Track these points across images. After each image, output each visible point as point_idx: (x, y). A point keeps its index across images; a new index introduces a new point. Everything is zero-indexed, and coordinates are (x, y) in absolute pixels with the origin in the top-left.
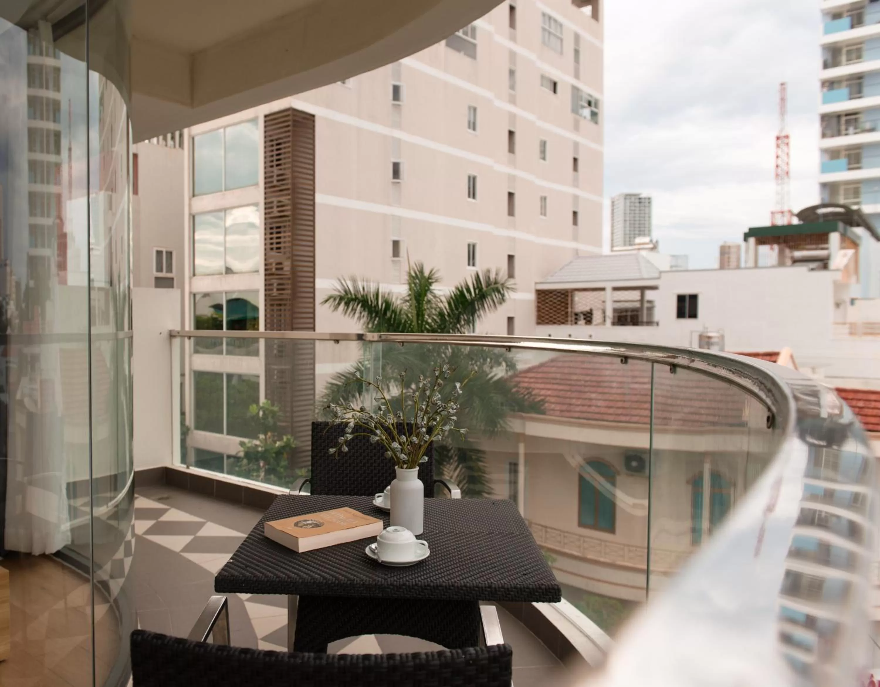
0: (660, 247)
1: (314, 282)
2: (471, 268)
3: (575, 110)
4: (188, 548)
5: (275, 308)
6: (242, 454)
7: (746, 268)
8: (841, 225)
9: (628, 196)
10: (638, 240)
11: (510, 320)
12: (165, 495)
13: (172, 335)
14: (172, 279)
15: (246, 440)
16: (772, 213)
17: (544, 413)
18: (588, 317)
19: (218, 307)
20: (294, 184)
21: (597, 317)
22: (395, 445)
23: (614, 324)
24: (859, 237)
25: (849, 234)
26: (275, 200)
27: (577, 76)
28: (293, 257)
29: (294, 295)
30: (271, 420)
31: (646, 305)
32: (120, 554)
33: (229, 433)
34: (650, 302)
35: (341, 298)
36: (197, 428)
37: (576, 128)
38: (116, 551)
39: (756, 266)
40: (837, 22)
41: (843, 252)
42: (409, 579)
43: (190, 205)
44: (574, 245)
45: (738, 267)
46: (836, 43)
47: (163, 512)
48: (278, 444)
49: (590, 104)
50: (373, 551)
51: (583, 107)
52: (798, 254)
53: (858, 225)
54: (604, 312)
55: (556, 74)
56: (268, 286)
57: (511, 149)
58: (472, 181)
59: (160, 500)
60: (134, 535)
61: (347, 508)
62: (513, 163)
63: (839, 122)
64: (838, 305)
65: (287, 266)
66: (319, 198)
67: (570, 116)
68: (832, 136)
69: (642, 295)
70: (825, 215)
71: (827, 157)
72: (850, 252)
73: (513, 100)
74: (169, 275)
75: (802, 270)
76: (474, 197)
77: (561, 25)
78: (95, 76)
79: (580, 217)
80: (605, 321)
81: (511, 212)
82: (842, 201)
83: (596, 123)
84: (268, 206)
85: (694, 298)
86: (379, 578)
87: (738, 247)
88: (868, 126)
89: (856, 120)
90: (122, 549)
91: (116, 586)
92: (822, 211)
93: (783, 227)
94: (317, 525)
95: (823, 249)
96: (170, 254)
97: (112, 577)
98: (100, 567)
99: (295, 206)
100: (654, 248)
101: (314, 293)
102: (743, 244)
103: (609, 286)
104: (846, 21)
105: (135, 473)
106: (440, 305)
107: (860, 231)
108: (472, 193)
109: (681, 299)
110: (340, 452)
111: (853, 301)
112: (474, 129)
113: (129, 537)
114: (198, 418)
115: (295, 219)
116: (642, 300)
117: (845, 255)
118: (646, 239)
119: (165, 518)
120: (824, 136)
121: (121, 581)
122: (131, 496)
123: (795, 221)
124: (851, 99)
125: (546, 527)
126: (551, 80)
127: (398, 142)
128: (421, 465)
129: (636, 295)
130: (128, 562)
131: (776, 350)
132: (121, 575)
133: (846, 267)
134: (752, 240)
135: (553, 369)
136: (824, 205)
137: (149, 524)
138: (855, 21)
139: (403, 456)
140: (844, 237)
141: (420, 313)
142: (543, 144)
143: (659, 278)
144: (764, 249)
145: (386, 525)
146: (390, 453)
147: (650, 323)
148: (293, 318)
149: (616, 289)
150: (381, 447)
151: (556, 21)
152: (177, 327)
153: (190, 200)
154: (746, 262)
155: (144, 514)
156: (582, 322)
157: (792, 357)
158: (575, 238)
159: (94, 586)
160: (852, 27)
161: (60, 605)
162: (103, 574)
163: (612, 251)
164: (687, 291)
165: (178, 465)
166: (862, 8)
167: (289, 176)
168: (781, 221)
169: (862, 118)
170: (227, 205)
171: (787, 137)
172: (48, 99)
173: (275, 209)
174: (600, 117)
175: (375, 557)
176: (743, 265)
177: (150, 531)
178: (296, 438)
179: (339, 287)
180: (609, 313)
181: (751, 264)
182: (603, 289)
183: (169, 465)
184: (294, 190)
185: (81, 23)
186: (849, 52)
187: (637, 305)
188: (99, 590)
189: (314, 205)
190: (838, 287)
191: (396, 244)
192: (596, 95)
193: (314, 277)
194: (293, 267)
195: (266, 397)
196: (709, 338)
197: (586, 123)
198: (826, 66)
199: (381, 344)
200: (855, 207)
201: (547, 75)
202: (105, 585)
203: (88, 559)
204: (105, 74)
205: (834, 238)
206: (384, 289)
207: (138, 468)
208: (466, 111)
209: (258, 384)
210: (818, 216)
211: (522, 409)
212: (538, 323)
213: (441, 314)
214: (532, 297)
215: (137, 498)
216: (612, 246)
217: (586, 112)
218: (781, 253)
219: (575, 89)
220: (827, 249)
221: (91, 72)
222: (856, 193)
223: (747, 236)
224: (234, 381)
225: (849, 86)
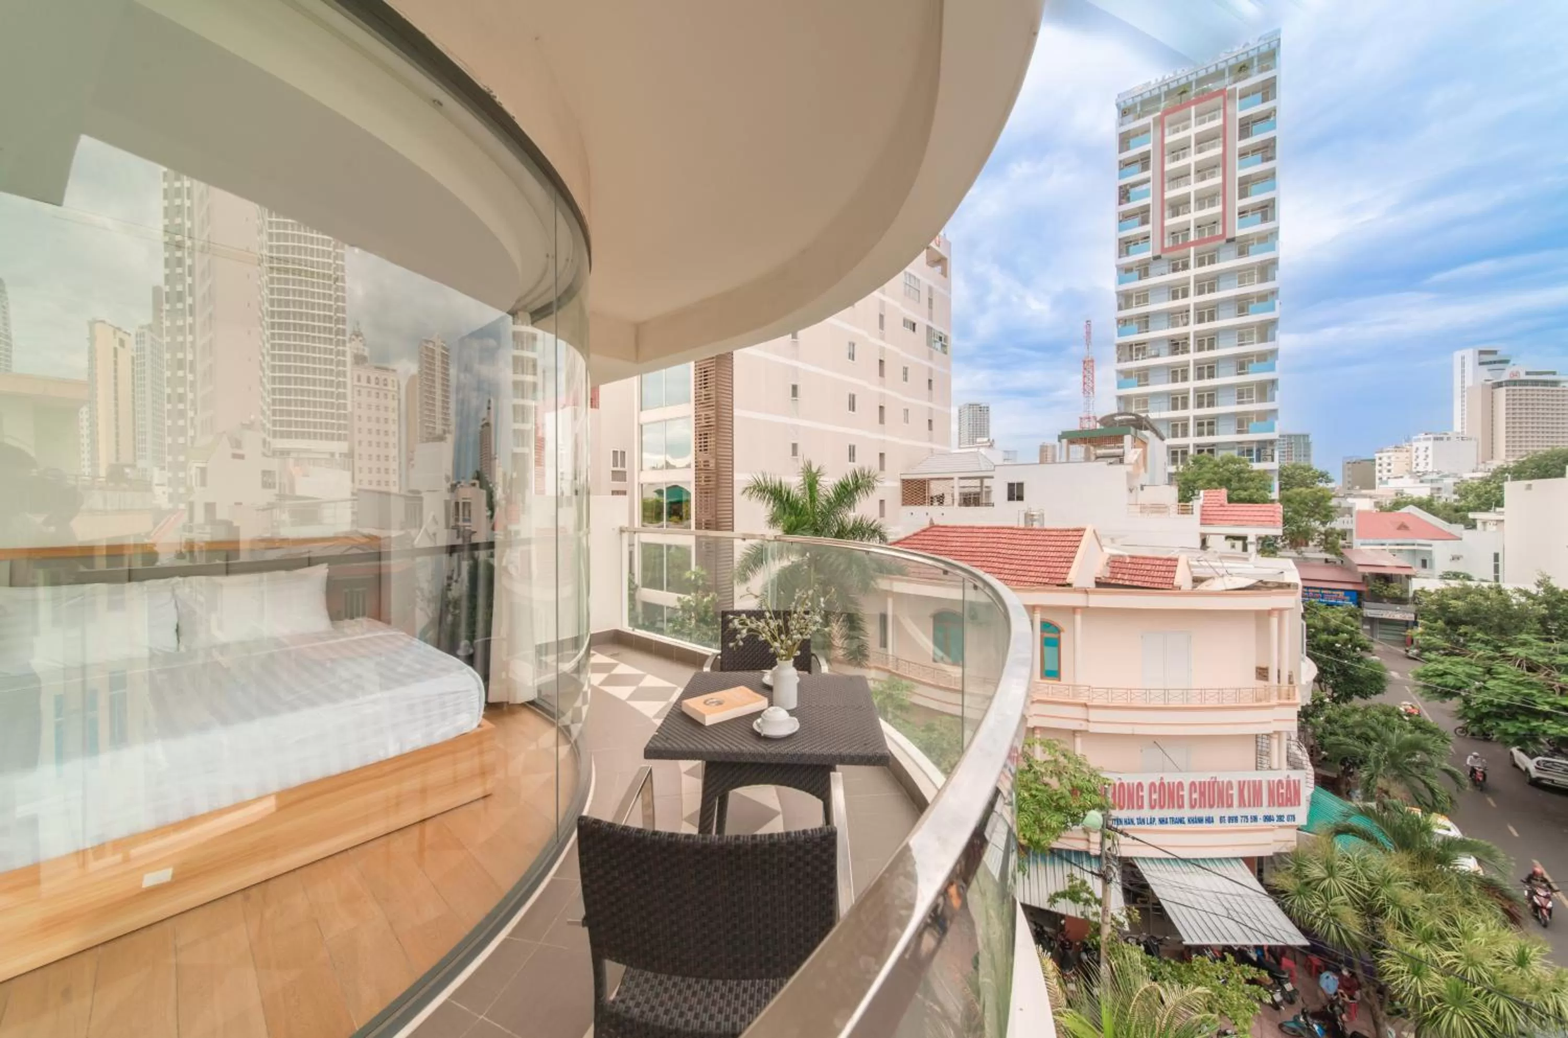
0: (995, 445)
1: (732, 476)
2: (851, 463)
3: (929, 344)
4: (633, 697)
5: (703, 495)
6: (679, 607)
7: (1060, 463)
8: (1132, 429)
9: (971, 406)
10: (979, 440)
11: (882, 502)
12: (616, 652)
13: (622, 531)
14: (625, 472)
15: (681, 596)
16: (1081, 419)
17: (906, 575)
18: (941, 499)
19: (660, 492)
20: (717, 402)
21: (948, 499)
22: (777, 644)
23: (960, 505)
24: (1147, 438)
25: (1139, 435)
26: (703, 414)
27: (931, 318)
28: (717, 457)
29: (718, 486)
30: (700, 582)
31: (984, 489)
32: (578, 703)
33: (668, 590)
34: (987, 487)
35: (754, 488)
36: (643, 586)
37: (931, 357)
38: (575, 700)
39: (1068, 462)
40: (1129, 275)
41: (1134, 450)
42: (784, 749)
43: (638, 417)
44: (929, 445)
45: (1054, 462)
46: (1127, 290)
47: (614, 666)
48: (705, 600)
49: (940, 339)
50: (758, 725)
51: (935, 342)
52: (1100, 452)
53: (1146, 429)
54: (953, 496)
55: (913, 317)
56: (697, 478)
57: (882, 374)
58: (852, 399)
59: (612, 656)
60: (590, 686)
61: (742, 687)
62: (882, 384)
63: (1131, 349)
64: (1131, 490)
65: (712, 465)
66: (737, 412)
67: (926, 348)
68: (1126, 361)
69: (982, 483)
70: (1121, 421)
71: (1122, 377)
72: (1140, 450)
73: (882, 338)
74: (622, 469)
75: (1103, 464)
76: (853, 410)
77: (919, 281)
78: (562, 344)
79: (934, 424)
80: (953, 503)
81: (882, 421)
82: (1134, 410)
83: (945, 353)
84: (698, 417)
85: (1021, 485)
86: (761, 748)
87: (1054, 447)
88: (1153, 353)
89: (1144, 348)
90: (580, 699)
91: (575, 729)
92: (1118, 418)
93: (1090, 431)
94: (720, 703)
95: (1119, 447)
96: (623, 453)
97: (573, 722)
98: (564, 714)
99: (717, 417)
100: (991, 446)
101: (732, 483)
102: (1057, 444)
103: (956, 476)
104: (1136, 274)
105: (592, 635)
106: (827, 493)
107: (1147, 433)
108: (852, 407)
109: (1011, 486)
110: (737, 645)
111: (1142, 488)
112: (853, 359)
113: (586, 688)
114: (644, 577)
115: (718, 428)
116: (981, 486)
117: (1136, 453)
118: (985, 439)
119: (617, 671)
120: (1119, 360)
121: (580, 725)
122: (588, 654)
123: (1098, 426)
124: (1139, 333)
125: (909, 662)
126: (911, 322)
127: (796, 370)
128: (796, 658)
129: (977, 483)
130: (585, 709)
131: (1082, 526)
132: (580, 720)
133: (1137, 461)
134: (1064, 441)
135: (916, 542)
136: (1120, 414)
137: (602, 676)
138: (1142, 274)
139: (782, 652)
140: (1135, 438)
141: (813, 500)
142: (906, 369)
143: (994, 470)
144: (1073, 447)
145: (771, 704)
146: (772, 650)
147: (988, 504)
148: (716, 503)
149: (961, 478)
150: (766, 644)
151: (915, 278)
152: (625, 524)
153: (638, 414)
154: (1060, 458)
155: (599, 668)
156: (936, 503)
157: (1094, 532)
158: (931, 440)
159: (559, 729)
160: (1140, 278)
161: (533, 747)
162: (566, 720)
163: (960, 448)
164: (1015, 480)
165: (626, 628)
166: (1148, 264)
167: (713, 396)
168: (1089, 425)
169: (1148, 347)
170: (667, 417)
171: (1092, 361)
172: (528, 357)
173: (703, 421)
174: (948, 349)
175: (759, 730)
176: (1058, 460)
177: (604, 683)
178: (719, 594)
179: (751, 479)
180: (957, 497)
181: (1064, 459)
182: (952, 479)
183: (619, 628)
184: (718, 406)
185: (551, 313)
186: (1137, 297)
187: (978, 490)
188: (563, 733)
189: (732, 417)
190: (1130, 476)
191: (795, 446)
192: (945, 332)
193: (732, 471)
194: (717, 464)
195: (696, 564)
196: (1033, 515)
197: (938, 354)
198: (1120, 308)
199: (776, 543)
200: (1143, 415)
201: (909, 318)
202: (567, 728)
203: (553, 706)
204: (570, 342)
205: (1128, 439)
206: (785, 480)
207: (593, 631)
208: (847, 345)
209: (690, 552)
210: (1115, 423)
211: (890, 572)
212: (903, 505)
213: (828, 500)
214: (898, 484)
215: (594, 655)
216: (960, 444)
217: (938, 345)
218: (1087, 451)
219: (929, 329)
220: (1122, 447)
221: (559, 341)
222: (1145, 403)
223: (1060, 438)
224: (672, 551)
225: (1139, 323)
